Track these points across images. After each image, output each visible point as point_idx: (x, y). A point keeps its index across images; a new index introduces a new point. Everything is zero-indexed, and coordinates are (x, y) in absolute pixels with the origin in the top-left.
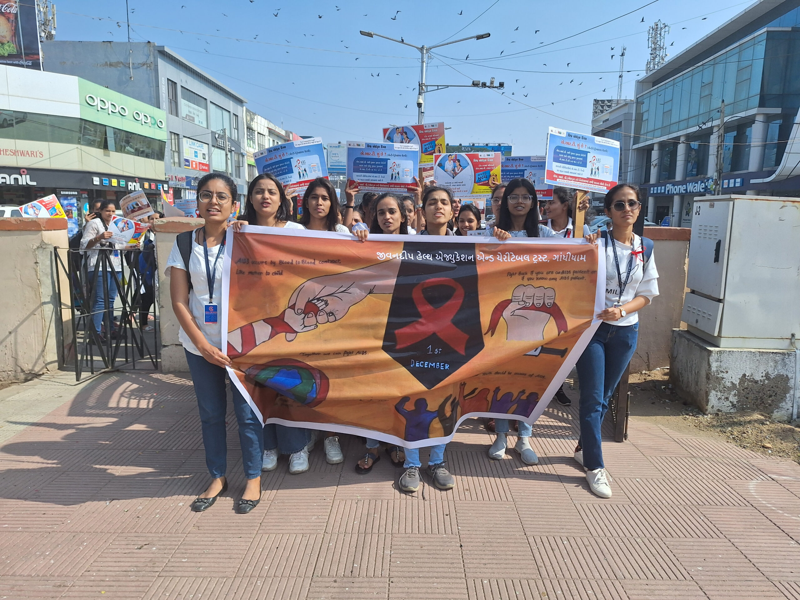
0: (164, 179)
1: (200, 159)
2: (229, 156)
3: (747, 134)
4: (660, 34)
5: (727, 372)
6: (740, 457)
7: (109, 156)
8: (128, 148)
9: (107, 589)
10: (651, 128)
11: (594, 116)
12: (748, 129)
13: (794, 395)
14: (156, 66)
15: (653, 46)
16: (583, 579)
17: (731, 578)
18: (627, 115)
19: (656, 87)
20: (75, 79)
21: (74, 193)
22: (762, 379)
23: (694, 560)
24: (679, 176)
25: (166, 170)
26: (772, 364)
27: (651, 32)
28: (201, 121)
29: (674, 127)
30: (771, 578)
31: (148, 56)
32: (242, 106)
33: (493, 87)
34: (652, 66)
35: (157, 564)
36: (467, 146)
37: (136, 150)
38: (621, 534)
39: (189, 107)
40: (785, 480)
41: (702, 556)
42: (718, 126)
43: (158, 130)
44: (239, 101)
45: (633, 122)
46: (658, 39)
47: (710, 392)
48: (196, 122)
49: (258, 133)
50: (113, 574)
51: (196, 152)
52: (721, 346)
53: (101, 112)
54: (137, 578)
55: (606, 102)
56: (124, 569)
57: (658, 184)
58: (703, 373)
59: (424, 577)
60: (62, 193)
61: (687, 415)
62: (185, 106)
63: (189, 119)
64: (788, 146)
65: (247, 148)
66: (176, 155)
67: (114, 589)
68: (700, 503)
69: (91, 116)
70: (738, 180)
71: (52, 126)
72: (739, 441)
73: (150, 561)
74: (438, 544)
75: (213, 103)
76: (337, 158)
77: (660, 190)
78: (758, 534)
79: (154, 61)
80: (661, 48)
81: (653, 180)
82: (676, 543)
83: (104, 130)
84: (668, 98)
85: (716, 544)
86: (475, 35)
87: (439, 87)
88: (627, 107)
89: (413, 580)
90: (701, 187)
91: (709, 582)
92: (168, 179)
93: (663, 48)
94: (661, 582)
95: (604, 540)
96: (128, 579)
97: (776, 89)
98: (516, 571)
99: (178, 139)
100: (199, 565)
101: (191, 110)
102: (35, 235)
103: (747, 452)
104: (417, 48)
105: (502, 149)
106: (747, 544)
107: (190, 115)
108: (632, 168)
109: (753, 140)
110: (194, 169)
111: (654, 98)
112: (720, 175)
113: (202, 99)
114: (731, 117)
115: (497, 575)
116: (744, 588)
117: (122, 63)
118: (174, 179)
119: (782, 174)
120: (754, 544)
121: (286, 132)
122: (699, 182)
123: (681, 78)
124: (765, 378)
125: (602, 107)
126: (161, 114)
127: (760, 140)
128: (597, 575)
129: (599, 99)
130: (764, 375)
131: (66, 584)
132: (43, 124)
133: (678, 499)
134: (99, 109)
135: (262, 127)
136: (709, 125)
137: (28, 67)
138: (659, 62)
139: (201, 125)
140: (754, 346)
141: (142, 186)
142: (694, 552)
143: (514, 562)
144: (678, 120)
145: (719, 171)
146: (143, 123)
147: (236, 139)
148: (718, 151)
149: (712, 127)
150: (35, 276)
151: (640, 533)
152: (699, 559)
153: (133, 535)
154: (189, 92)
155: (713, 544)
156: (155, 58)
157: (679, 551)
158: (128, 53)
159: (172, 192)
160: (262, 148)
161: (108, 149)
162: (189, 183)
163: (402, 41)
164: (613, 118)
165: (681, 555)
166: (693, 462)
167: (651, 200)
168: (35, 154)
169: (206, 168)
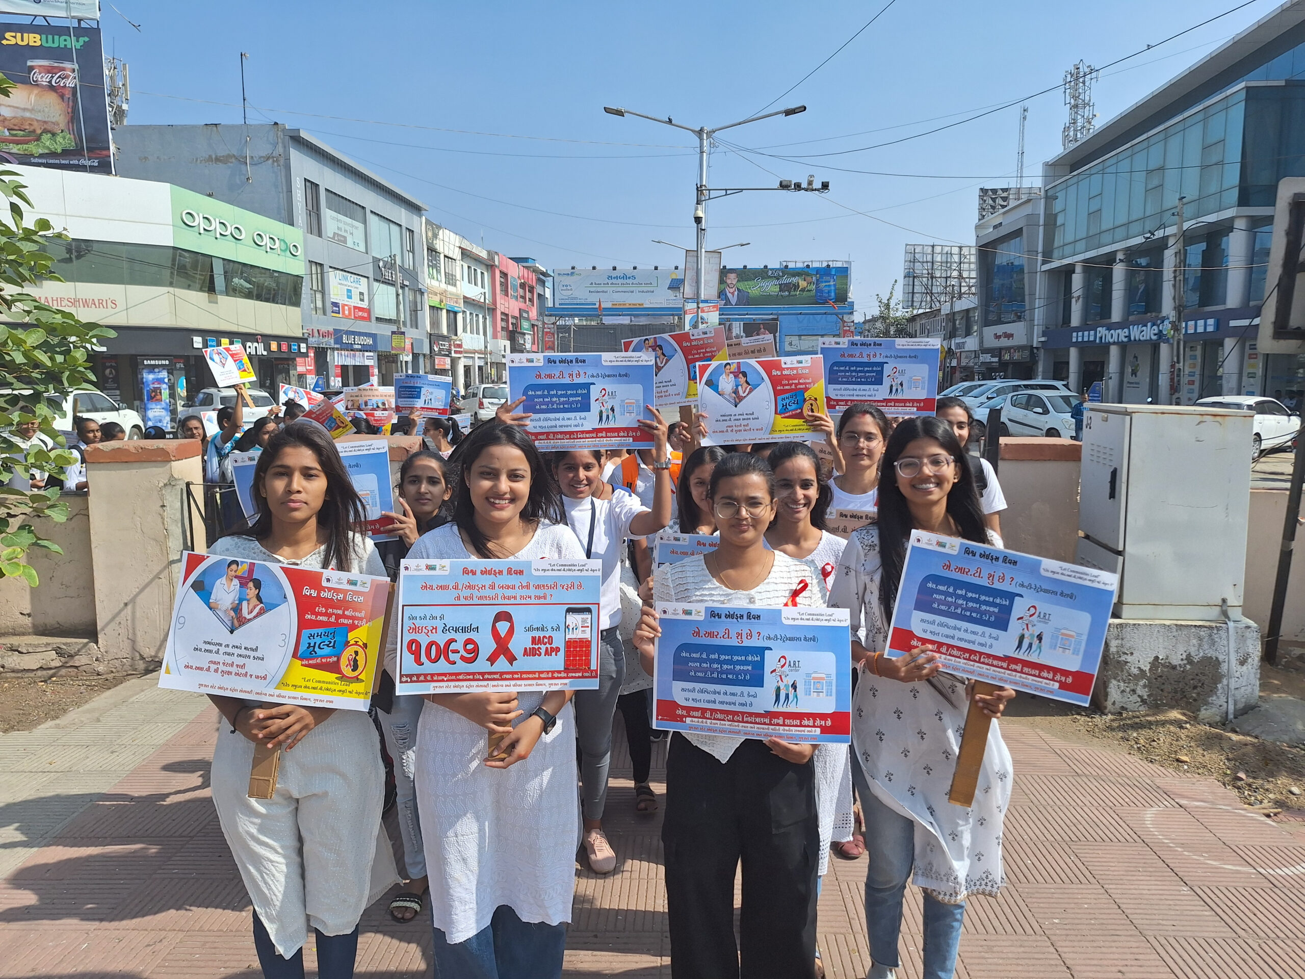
0: (301, 335)
1: (355, 302)
2: (401, 297)
3: (1223, 247)
4: (1084, 83)
5: (1132, 654)
6: (1142, 775)
7: (216, 302)
10: (1070, 238)
11: (980, 217)
12: (1225, 239)
13: (1228, 685)
14: (288, 159)
15: (1072, 101)
17: (1093, 932)
18: (1031, 219)
19: (1075, 172)
20: (164, 188)
21: (164, 362)
22: (1182, 662)
23: (1052, 910)
24: (1116, 315)
25: (303, 320)
26: (1195, 641)
27: (1068, 79)
28: (357, 241)
29: (1106, 238)
30: (1145, 932)
31: (275, 145)
32: (420, 216)
33: (813, 190)
34: (1072, 133)
36: (776, 270)
39: (338, 221)
40: (1197, 807)
41: (1063, 906)
42: (1175, 235)
43: (291, 260)
44: (416, 209)
45: (1041, 229)
46: (1081, 91)
47: (1109, 682)
48: (350, 244)
49: (445, 256)
51: (349, 291)
52: (1125, 617)
53: (205, 235)
55: (1000, 192)
57: (1085, 326)
60: (145, 362)
61: (1079, 714)
62: (331, 220)
63: (339, 240)
65: (428, 281)
66: (319, 296)
68: (1074, 838)
69: (190, 242)
70: (1211, 322)
71: (132, 260)
72: (1146, 752)
75: (375, 213)
76: (571, 292)
77: (1089, 336)
78: (1142, 878)
79: (285, 151)
80: (1086, 104)
81: (1075, 321)
82: (1031, 891)
83: (209, 263)
84: (1095, 191)
85: (1084, 891)
86: (783, 109)
87: (729, 192)
88: (1031, 204)
90: (1152, 332)
91: (1064, 937)
92: (306, 335)
93: (1088, 104)
94: (1004, 937)
97: (1265, 177)
99: (322, 270)
101: (341, 225)
102: (161, 468)
103: (1155, 767)
104: (693, 131)
105: (833, 273)
106: (1124, 892)
107: (340, 233)
108: (1042, 302)
109: (1231, 259)
110: (347, 317)
111: (1073, 191)
112: (1180, 314)
113: (358, 208)
114: (1193, 222)
116: (1107, 944)
117: (234, 156)
118: (316, 334)
120: (1134, 891)
121: (489, 252)
122: (1149, 324)
123: (1114, 160)
124: (1185, 662)
125: (994, 200)
126: (296, 234)
127: (1243, 259)
129: (989, 186)
130: (1184, 657)
132: (119, 257)
133: (1046, 832)
134: (202, 231)
135: (452, 247)
136: (1159, 234)
137: (92, 170)
138: (1083, 128)
139: (357, 248)
140: (1169, 616)
141: (267, 347)
142: (1052, 900)
144: (1111, 226)
145: (1179, 309)
146: (268, 250)
147: (411, 268)
148: (1175, 277)
149: (1165, 239)
150: (161, 525)
152: (1058, 910)
154: (337, 198)
155: (1081, 891)
156: (285, 147)
157: (1034, 900)
158: (243, 142)
159: (312, 355)
160: (451, 279)
161: (214, 291)
162: (338, 340)
163: (670, 121)
164: (1011, 222)
165: (1036, 905)
166: (1075, 783)
167: (1073, 353)
168: (104, 303)
169: (365, 314)
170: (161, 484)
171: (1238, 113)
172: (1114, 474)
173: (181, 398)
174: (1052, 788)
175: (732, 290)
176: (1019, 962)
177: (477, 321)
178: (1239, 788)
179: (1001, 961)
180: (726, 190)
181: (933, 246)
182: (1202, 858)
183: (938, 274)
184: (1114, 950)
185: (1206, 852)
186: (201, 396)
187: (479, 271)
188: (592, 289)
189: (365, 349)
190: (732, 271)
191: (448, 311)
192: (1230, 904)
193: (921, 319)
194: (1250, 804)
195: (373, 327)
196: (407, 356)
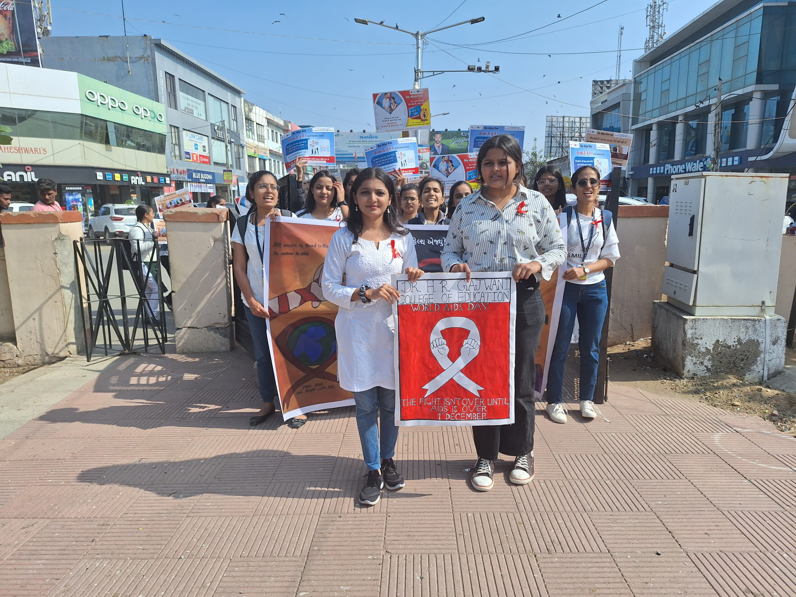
0: (166, 173)
1: (200, 152)
2: (229, 148)
3: (745, 111)
4: (659, 12)
5: (702, 338)
6: (709, 414)
7: (111, 151)
8: (129, 142)
9: (144, 526)
10: (649, 108)
11: (593, 97)
12: (746, 107)
13: (764, 358)
14: (154, 59)
15: (651, 24)
16: (555, 512)
17: (685, 509)
18: (626, 96)
19: (653, 66)
20: (74, 75)
21: (78, 188)
22: (734, 344)
23: (656, 496)
24: (677, 156)
25: (167, 163)
26: (743, 330)
27: (649, 9)
28: (200, 113)
29: (673, 107)
30: (721, 508)
31: (145, 50)
32: (240, 97)
33: (489, 72)
34: (650, 45)
35: (185, 508)
36: (466, 131)
37: (137, 143)
38: (593, 477)
39: (187, 99)
40: (747, 432)
41: (664, 493)
42: (715, 104)
43: (158, 124)
44: (237, 92)
45: (632, 103)
46: (657, 17)
47: (686, 357)
48: (195, 114)
49: (257, 124)
50: (148, 515)
51: (196, 145)
52: (696, 315)
53: (101, 108)
54: (169, 518)
55: (605, 83)
56: (157, 512)
57: (657, 164)
58: (680, 341)
59: (417, 512)
60: (67, 188)
61: (665, 379)
62: (183, 98)
63: (188, 112)
64: (785, 122)
65: (246, 139)
66: (177, 148)
67: (150, 526)
68: (668, 452)
69: (92, 111)
70: (736, 158)
71: (54, 122)
72: (711, 400)
73: (178, 506)
74: (430, 487)
75: (211, 95)
77: (660, 170)
78: (716, 475)
79: (152, 53)
80: (660, 26)
81: (652, 161)
82: (641, 484)
83: (105, 125)
84: (666, 77)
85: (677, 484)
87: (435, 73)
88: (625, 87)
89: (407, 514)
90: (700, 166)
91: (666, 513)
92: (169, 173)
94: (624, 513)
95: (577, 482)
96: (161, 519)
97: (773, 66)
98: (496, 506)
99: (178, 132)
100: (221, 507)
101: (189, 102)
102: (54, 227)
103: (718, 409)
104: (412, 34)
106: (704, 484)
107: (189, 107)
108: (631, 149)
109: (750, 117)
110: (195, 162)
111: (651, 78)
112: (717, 154)
113: (200, 91)
114: (728, 94)
115: (480, 510)
116: (696, 516)
117: (119, 57)
118: (176, 172)
119: (780, 151)
120: (711, 484)
121: (285, 122)
122: (698, 161)
123: (678, 57)
124: (737, 343)
125: (602, 88)
126: (160, 108)
127: (758, 117)
128: (568, 509)
129: (598, 79)
130: (736, 340)
131: (108, 523)
132: (46, 121)
133: (648, 449)
134: (99, 104)
135: (261, 118)
136: (706, 103)
137: (27, 64)
138: (658, 41)
139: (200, 117)
140: (727, 313)
141: (145, 180)
142: (656, 490)
143: (496, 500)
144: (675, 100)
145: (717, 150)
146: (143, 117)
147: (236, 131)
148: (715, 130)
149: (709, 106)
150: (55, 266)
151: (610, 476)
152: (660, 496)
153: (161, 486)
154: (186, 84)
155: (674, 484)
156: (152, 51)
157: (643, 490)
158: (125, 47)
159: (174, 185)
160: (261, 138)
161: (109, 143)
162: (190, 176)
163: (397, 27)
164: (612, 98)
165: (644, 493)
166: (665, 419)
167: (650, 181)
168: (38, 150)
169: (207, 160)
170: (53, 239)
171: (757, 24)
172: (693, 219)
173: (90, 211)
174: (651, 422)
175: (438, 145)
176: (636, 529)
177: (278, 166)
178: (774, 421)
179: (623, 529)
180: (433, 72)
181: (564, 117)
182: (754, 463)
183: (566, 135)
184: (701, 520)
185: (757, 459)
186: (102, 209)
187: (279, 134)
188: (351, 145)
189: (207, 182)
190: (438, 132)
191: (260, 159)
192: (777, 490)
193: (556, 163)
194: (782, 431)
195: (212, 168)
196: (234, 187)
